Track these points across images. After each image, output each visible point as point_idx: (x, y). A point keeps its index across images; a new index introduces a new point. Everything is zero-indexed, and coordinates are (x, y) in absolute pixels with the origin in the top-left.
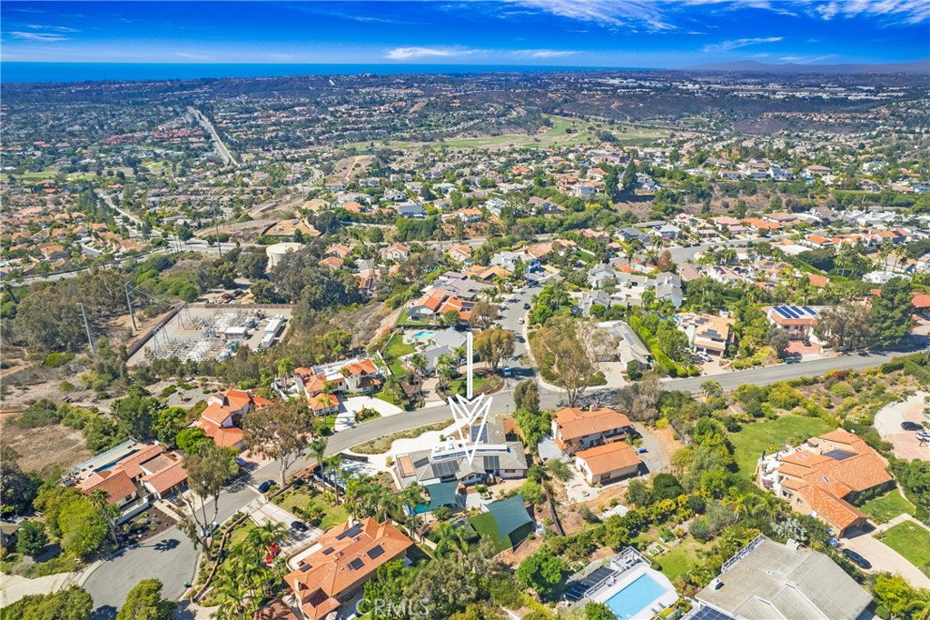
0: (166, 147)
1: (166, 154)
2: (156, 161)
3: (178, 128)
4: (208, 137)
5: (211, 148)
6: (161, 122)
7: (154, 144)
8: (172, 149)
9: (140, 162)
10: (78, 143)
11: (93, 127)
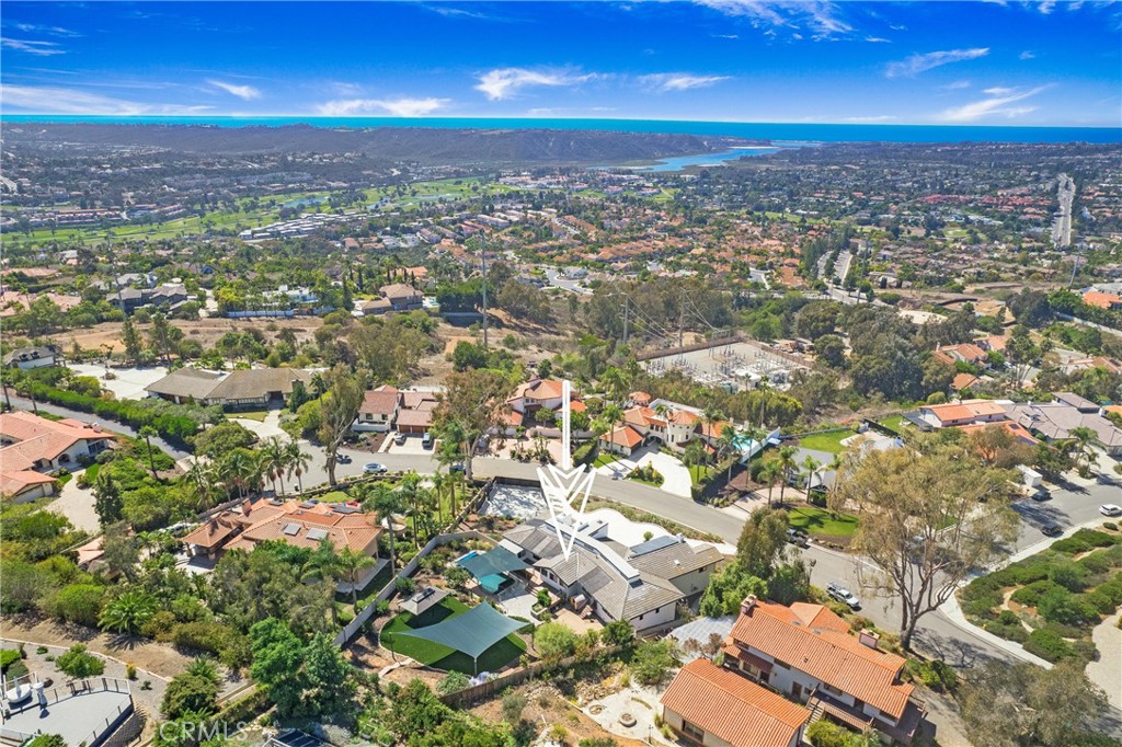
0: (987, 215)
1: (981, 222)
2: (963, 226)
3: (1022, 195)
4: (1054, 208)
5: (1049, 222)
6: (1008, 186)
7: (976, 209)
8: (993, 217)
9: (943, 225)
10: (893, 198)
11: (924, 186)
